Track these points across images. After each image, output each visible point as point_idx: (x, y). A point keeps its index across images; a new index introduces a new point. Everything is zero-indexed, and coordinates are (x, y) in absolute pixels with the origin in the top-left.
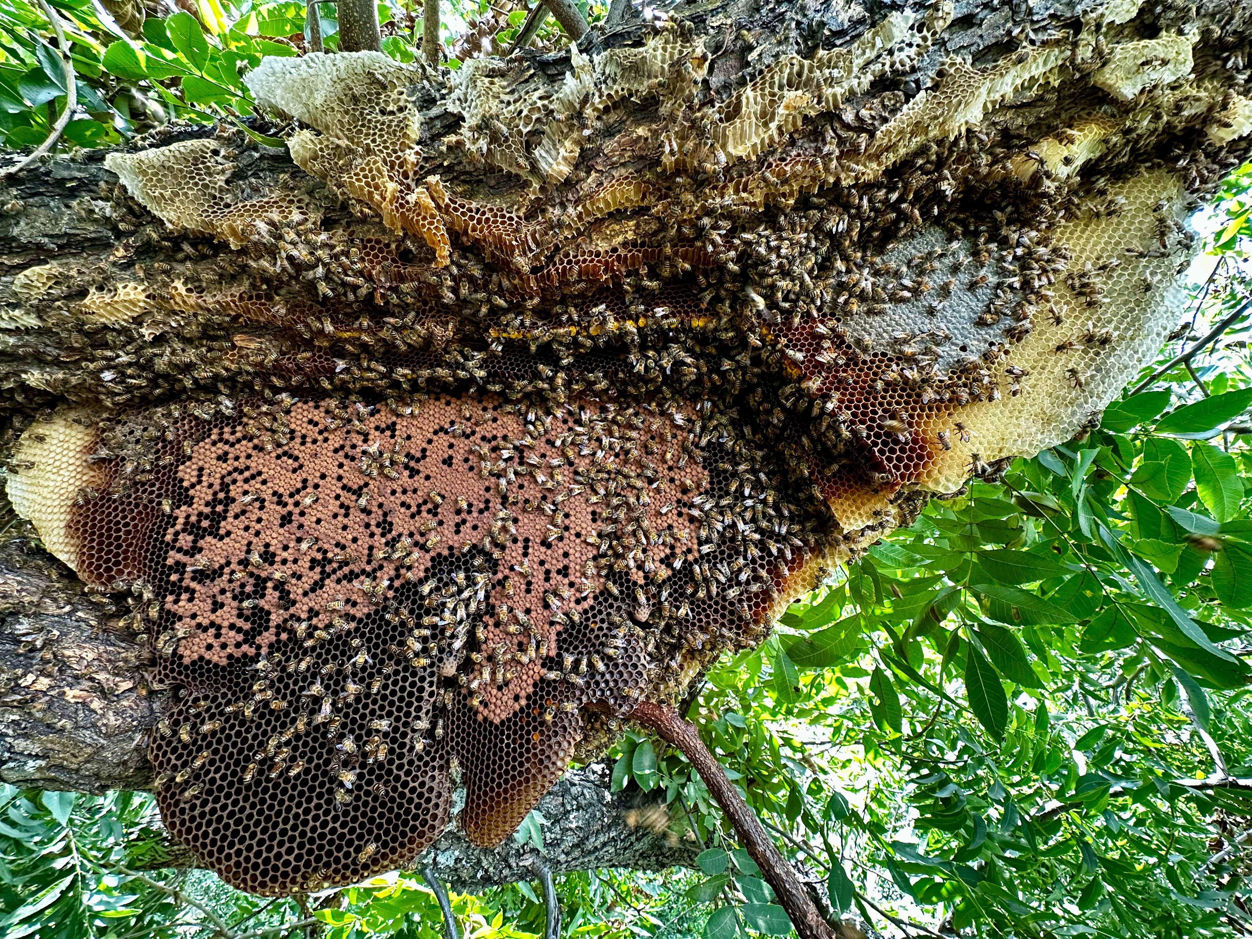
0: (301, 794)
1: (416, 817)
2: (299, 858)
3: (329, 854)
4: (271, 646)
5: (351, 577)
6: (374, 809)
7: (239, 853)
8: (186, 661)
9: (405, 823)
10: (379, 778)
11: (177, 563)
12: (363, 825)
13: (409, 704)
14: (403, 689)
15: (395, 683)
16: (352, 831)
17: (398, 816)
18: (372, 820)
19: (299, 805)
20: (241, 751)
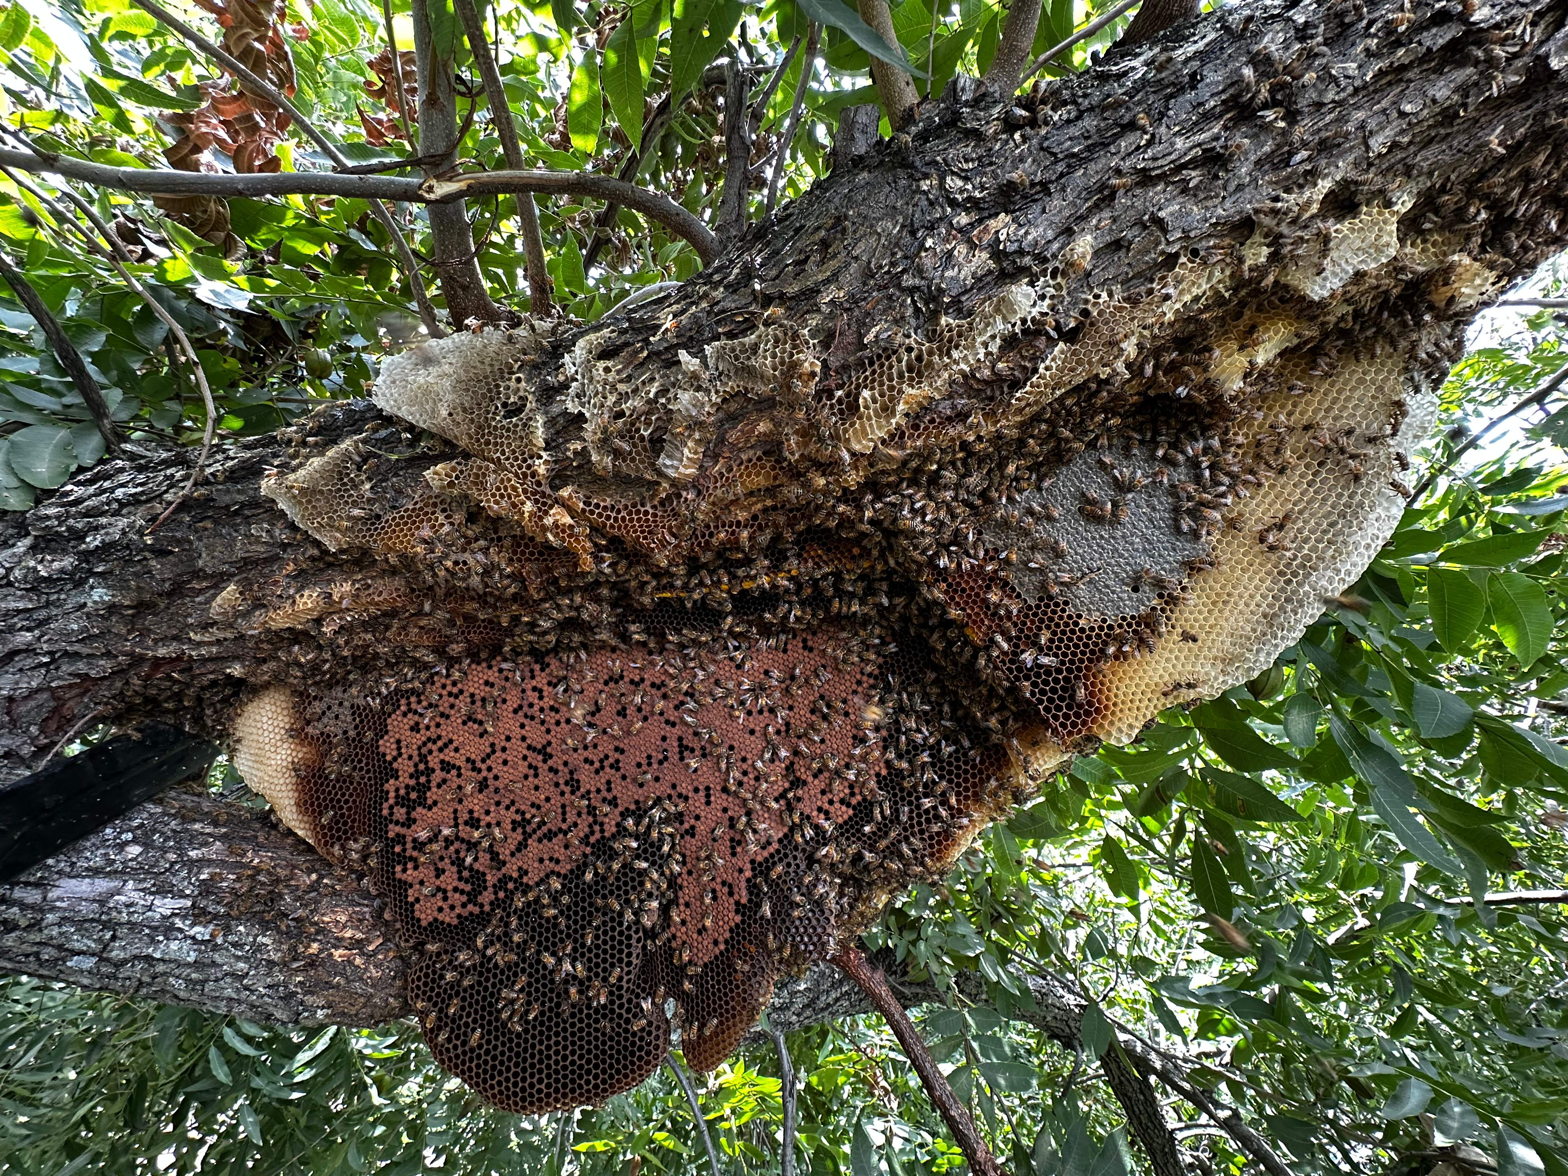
0: (541, 1033)
1: (641, 1048)
2: (548, 1086)
3: (573, 1081)
4: (491, 903)
5: (550, 836)
6: (604, 1043)
7: (499, 1083)
8: (424, 923)
9: (633, 1054)
10: (604, 1016)
11: (398, 835)
12: (596, 1057)
13: (621, 951)
14: (613, 938)
15: (605, 933)
16: (589, 1062)
17: (625, 1048)
18: (604, 1052)
19: (541, 1042)
20: (484, 998)
